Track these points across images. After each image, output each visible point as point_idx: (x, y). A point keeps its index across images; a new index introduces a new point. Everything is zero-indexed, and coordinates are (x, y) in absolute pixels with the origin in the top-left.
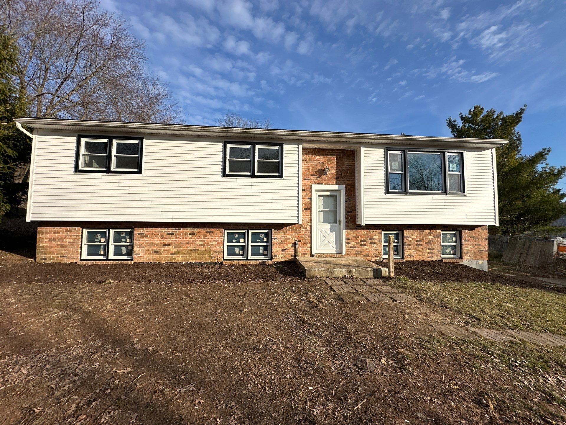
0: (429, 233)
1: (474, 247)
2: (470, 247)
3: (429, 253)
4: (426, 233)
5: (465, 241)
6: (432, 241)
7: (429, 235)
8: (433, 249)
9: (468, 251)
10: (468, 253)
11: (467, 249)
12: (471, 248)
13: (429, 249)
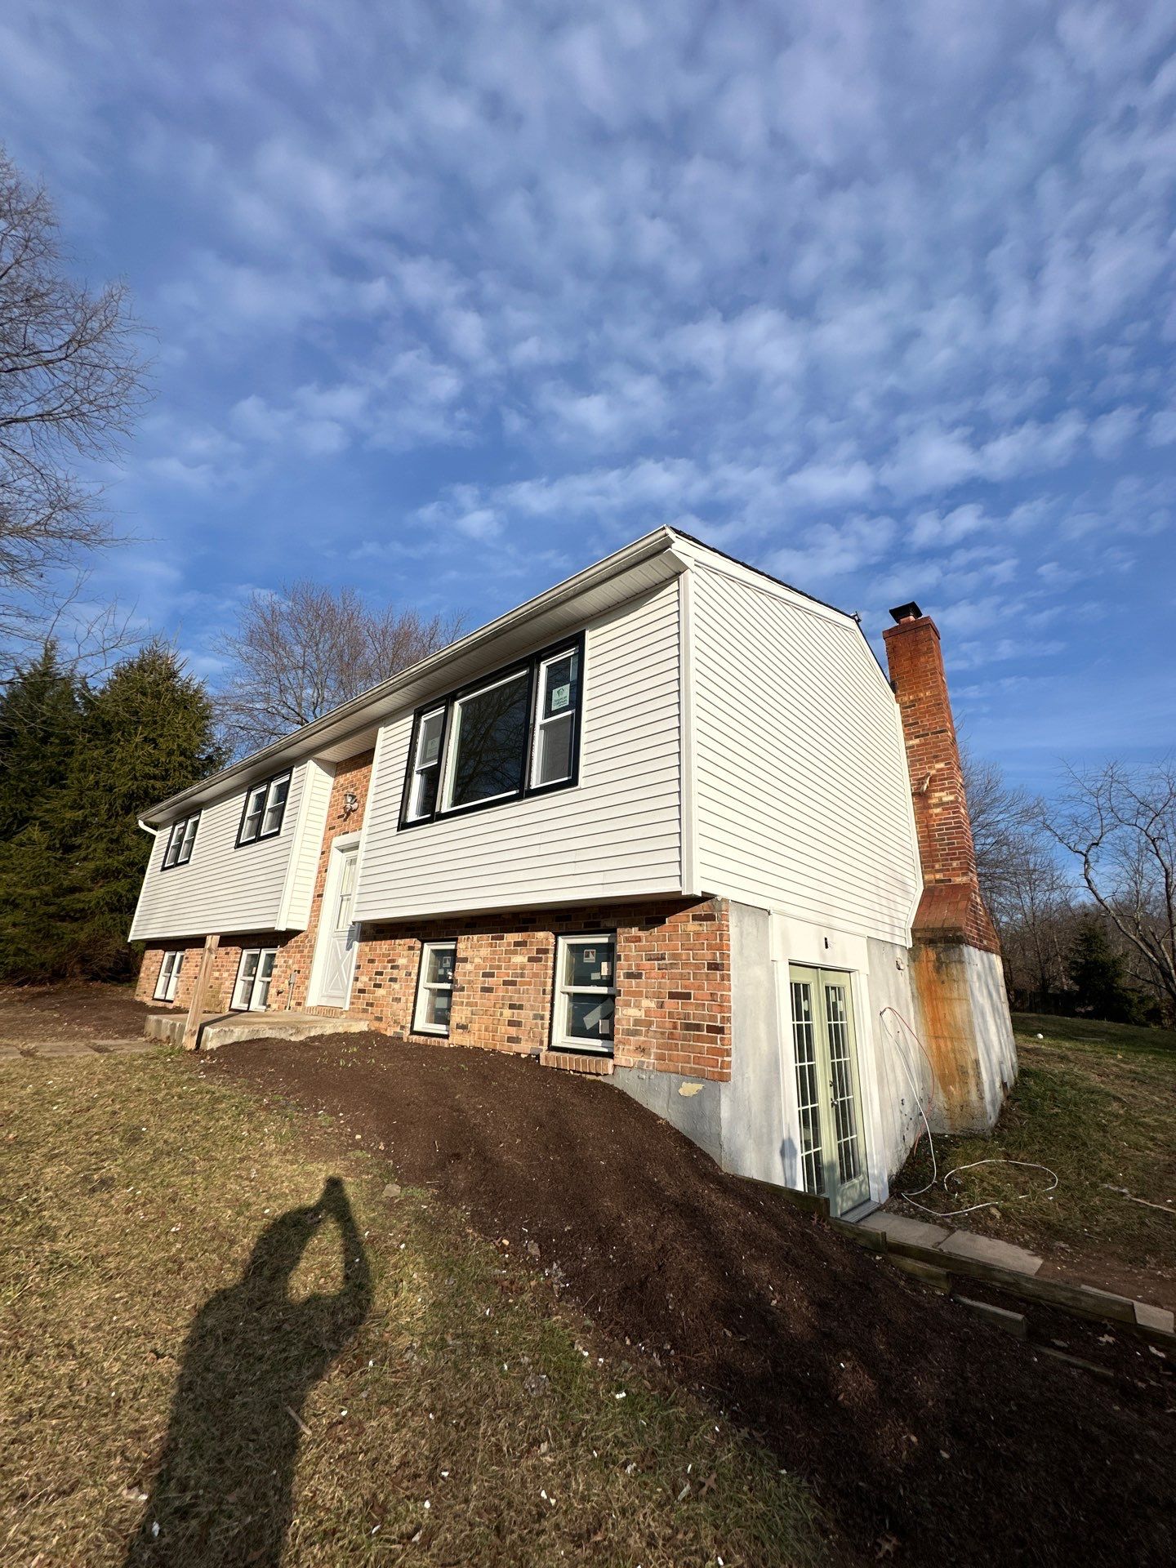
0: (517, 944)
1: (661, 1006)
2: (646, 1003)
3: (511, 1023)
4: (509, 944)
5: (629, 976)
6: (522, 975)
7: (515, 953)
8: (520, 1007)
9: (637, 1022)
10: (635, 1033)
11: (633, 1012)
12: (648, 1011)
13: (512, 1007)
